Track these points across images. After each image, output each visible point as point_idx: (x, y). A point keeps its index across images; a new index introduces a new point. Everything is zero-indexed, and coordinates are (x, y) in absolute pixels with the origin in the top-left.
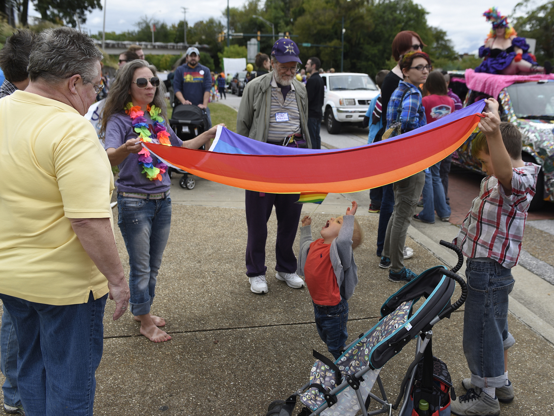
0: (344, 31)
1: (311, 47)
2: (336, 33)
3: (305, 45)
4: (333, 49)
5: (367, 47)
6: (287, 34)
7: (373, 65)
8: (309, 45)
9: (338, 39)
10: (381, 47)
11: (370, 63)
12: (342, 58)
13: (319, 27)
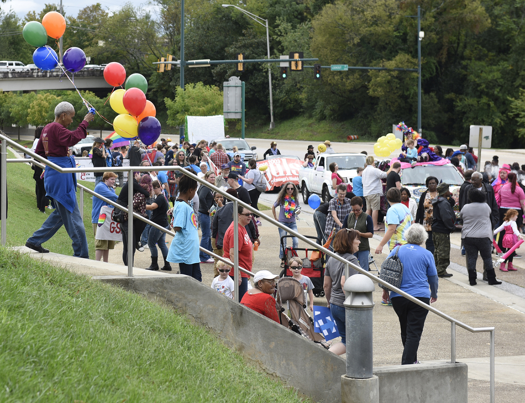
0: (422, 34)
1: (351, 71)
2: (404, 39)
3: (336, 68)
4: (395, 73)
5: (475, 65)
6: (296, 56)
7: (492, 104)
8: (346, 68)
9: (408, 51)
10: (507, 66)
11: (484, 100)
12: (420, 91)
13: (364, 30)
